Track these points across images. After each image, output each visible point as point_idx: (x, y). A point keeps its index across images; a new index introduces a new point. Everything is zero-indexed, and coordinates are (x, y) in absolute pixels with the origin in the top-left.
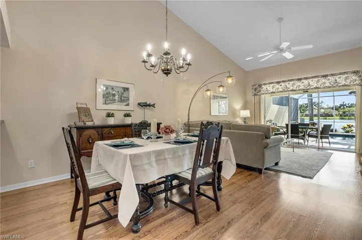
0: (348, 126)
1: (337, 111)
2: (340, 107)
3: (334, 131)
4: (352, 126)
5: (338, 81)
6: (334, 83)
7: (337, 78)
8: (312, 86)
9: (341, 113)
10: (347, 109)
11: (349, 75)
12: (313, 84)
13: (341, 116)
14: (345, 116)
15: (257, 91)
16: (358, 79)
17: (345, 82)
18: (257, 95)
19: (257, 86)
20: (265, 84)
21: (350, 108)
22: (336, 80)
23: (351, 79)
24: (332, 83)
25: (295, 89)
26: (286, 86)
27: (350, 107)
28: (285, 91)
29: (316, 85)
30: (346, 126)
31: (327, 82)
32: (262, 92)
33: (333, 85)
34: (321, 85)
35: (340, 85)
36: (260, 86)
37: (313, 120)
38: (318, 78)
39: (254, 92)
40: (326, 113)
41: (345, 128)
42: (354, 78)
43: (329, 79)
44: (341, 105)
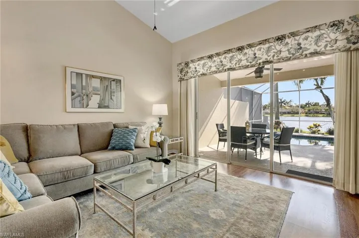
0: (314, 125)
1: (303, 109)
2: (306, 105)
3: (300, 132)
4: (319, 125)
5: (302, 46)
6: (295, 49)
7: (301, 39)
8: (260, 59)
9: (306, 111)
10: (311, 108)
11: (323, 32)
12: (260, 56)
13: (306, 113)
14: (310, 114)
15: (183, 74)
16: (340, 38)
17: (316, 47)
18: (183, 79)
19: (183, 64)
20: (192, 61)
21: (314, 107)
22: (299, 44)
23: (328, 39)
24: (293, 51)
25: (233, 66)
26: (221, 62)
27: (314, 105)
28: (220, 72)
29: (266, 57)
30: (313, 126)
31: (284, 49)
32: (190, 74)
33: (293, 54)
34: (274, 56)
35: (307, 52)
36: (187, 64)
37: (279, 119)
38: (269, 42)
39: (180, 75)
40: (294, 110)
41: (311, 127)
42: (333, 36)
43: (287, 43)
44: (307, 104)
